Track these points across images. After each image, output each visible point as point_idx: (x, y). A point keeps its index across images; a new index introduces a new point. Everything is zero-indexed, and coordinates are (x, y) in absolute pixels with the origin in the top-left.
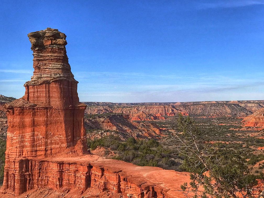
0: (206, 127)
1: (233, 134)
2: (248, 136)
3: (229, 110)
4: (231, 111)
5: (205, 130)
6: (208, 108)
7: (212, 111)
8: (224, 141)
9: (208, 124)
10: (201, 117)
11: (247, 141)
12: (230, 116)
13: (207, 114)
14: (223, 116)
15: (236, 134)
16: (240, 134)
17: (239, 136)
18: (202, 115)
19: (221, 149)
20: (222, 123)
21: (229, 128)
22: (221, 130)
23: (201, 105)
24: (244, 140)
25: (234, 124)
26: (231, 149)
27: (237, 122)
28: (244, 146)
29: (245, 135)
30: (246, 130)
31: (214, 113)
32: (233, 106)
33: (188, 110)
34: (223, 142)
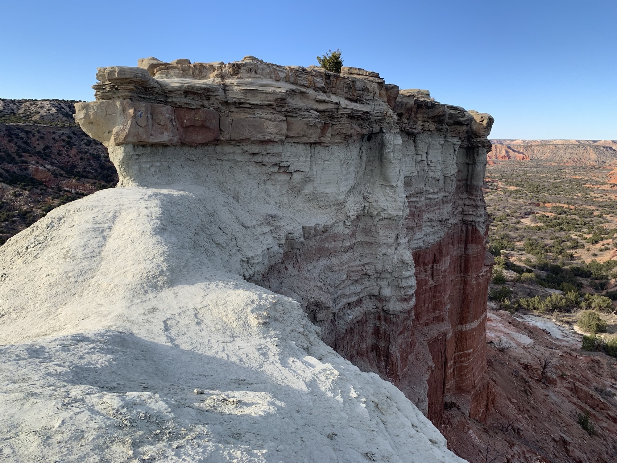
0: (550, 180)
1: (587, 194)
2: (609, 199)
3: (593, 156)
4: (597, 157)
5: (546, 184)
6: (562, 151)
7: (567, 155)
8: (568, 203)
9: (555, 176)
10: (548, 164)
11: (604, 207)
12: (595, 164)
13: (558, 159)
14: (582, 164)
15: (592, 194)
16: (597, 195)
17: (595, 197)
18: (550, 161)
19: (559, 216)
20: (577, 174)
21: (585, 184)
22: (570, 186)
23: (551, 146)
24: (600, 204)
25: (594, 178)
26: (574, 217)
27: (600, 175)
28: (596, 213)
29: (605, 197)
30: (609, 188)
31: (570, 158)
32: (602, 148)
33: (530, 152)
34: (566, 206)
